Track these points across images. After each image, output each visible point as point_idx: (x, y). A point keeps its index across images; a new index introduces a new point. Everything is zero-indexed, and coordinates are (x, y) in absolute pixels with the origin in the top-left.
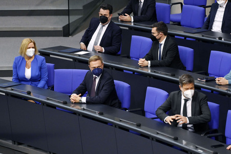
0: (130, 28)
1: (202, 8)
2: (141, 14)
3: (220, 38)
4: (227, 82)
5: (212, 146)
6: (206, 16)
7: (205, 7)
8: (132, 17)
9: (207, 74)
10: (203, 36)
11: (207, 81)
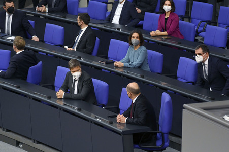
0: (45, 17)
1: (105, 4)
2: (55, 6)
3: (119, 29)
4: (123, 65)
5: (109, 117)
6: (107, 10)
7: (107, 3)
8: (47, 8)
9: (106, 57)
10: (105, 27)
11: (106, 64)
